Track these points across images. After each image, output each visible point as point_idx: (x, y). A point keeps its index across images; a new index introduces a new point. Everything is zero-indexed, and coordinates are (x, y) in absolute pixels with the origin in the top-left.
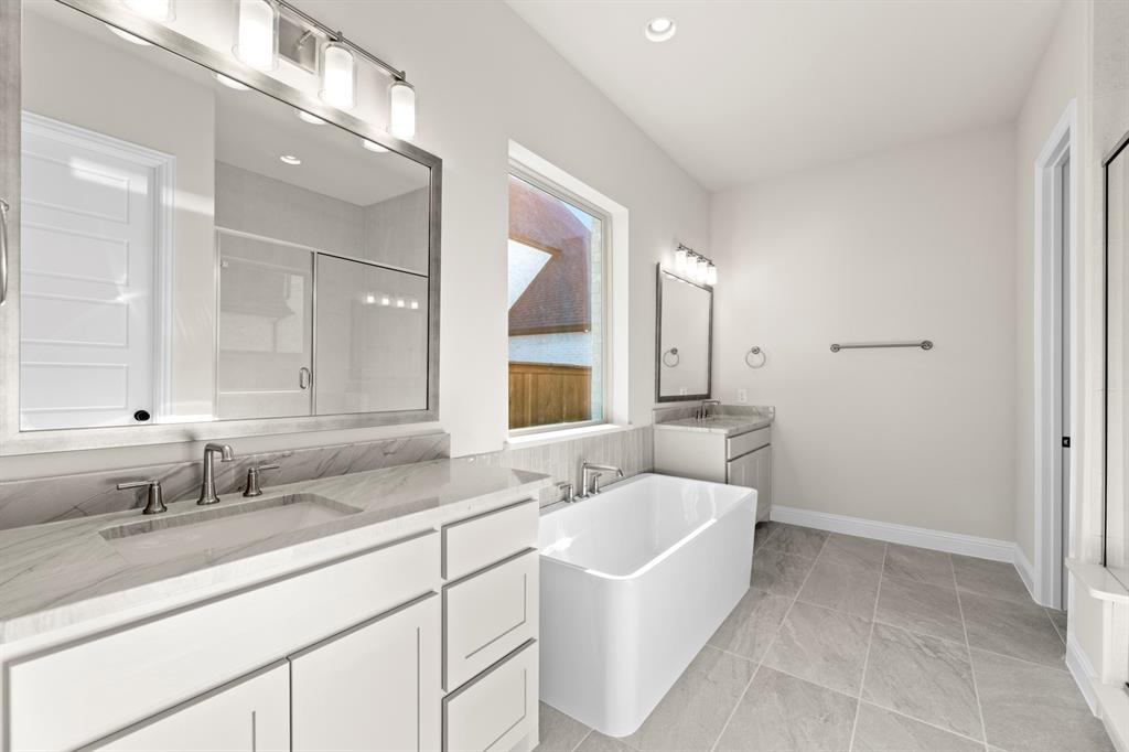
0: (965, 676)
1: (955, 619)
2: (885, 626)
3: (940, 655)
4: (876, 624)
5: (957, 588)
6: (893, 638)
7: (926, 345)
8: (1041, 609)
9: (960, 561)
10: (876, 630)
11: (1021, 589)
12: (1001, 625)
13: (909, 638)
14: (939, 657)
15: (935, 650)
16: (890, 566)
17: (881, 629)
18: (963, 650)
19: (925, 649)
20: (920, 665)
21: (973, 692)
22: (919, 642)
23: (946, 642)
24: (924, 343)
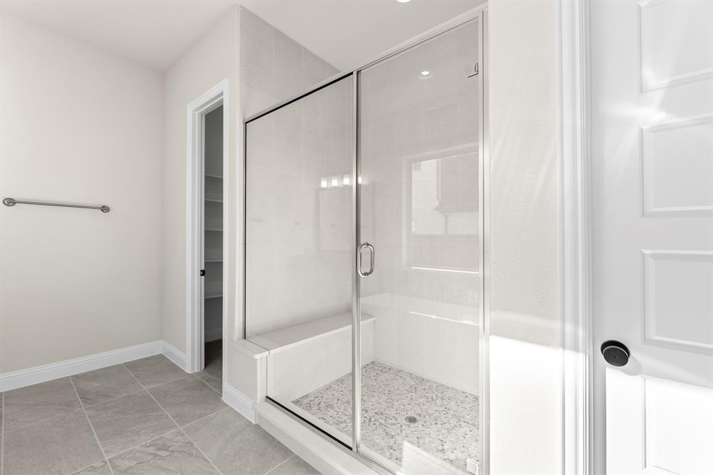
0: (194, 453)
1: (160, 413)
2: (119, 457)
3: (171, 449)
4: (109, 460)
5: (145, 388)
6: (133, 463)
7: (105, 209)
8: (192, 375)
9: (132, 366)
10: (114, 467)
11: (175, 369)
12: (184, 399)
13: (143, 452)
14: (173, 451)
15: (165, 448)
16: (85, 397)
17: (118, 462)
18: (179, 433)
19: (159, 453)
20: (166, 469)
21: (205, 459)
22: (151, 449)
23: (167, 435)
24: (104, 207)
